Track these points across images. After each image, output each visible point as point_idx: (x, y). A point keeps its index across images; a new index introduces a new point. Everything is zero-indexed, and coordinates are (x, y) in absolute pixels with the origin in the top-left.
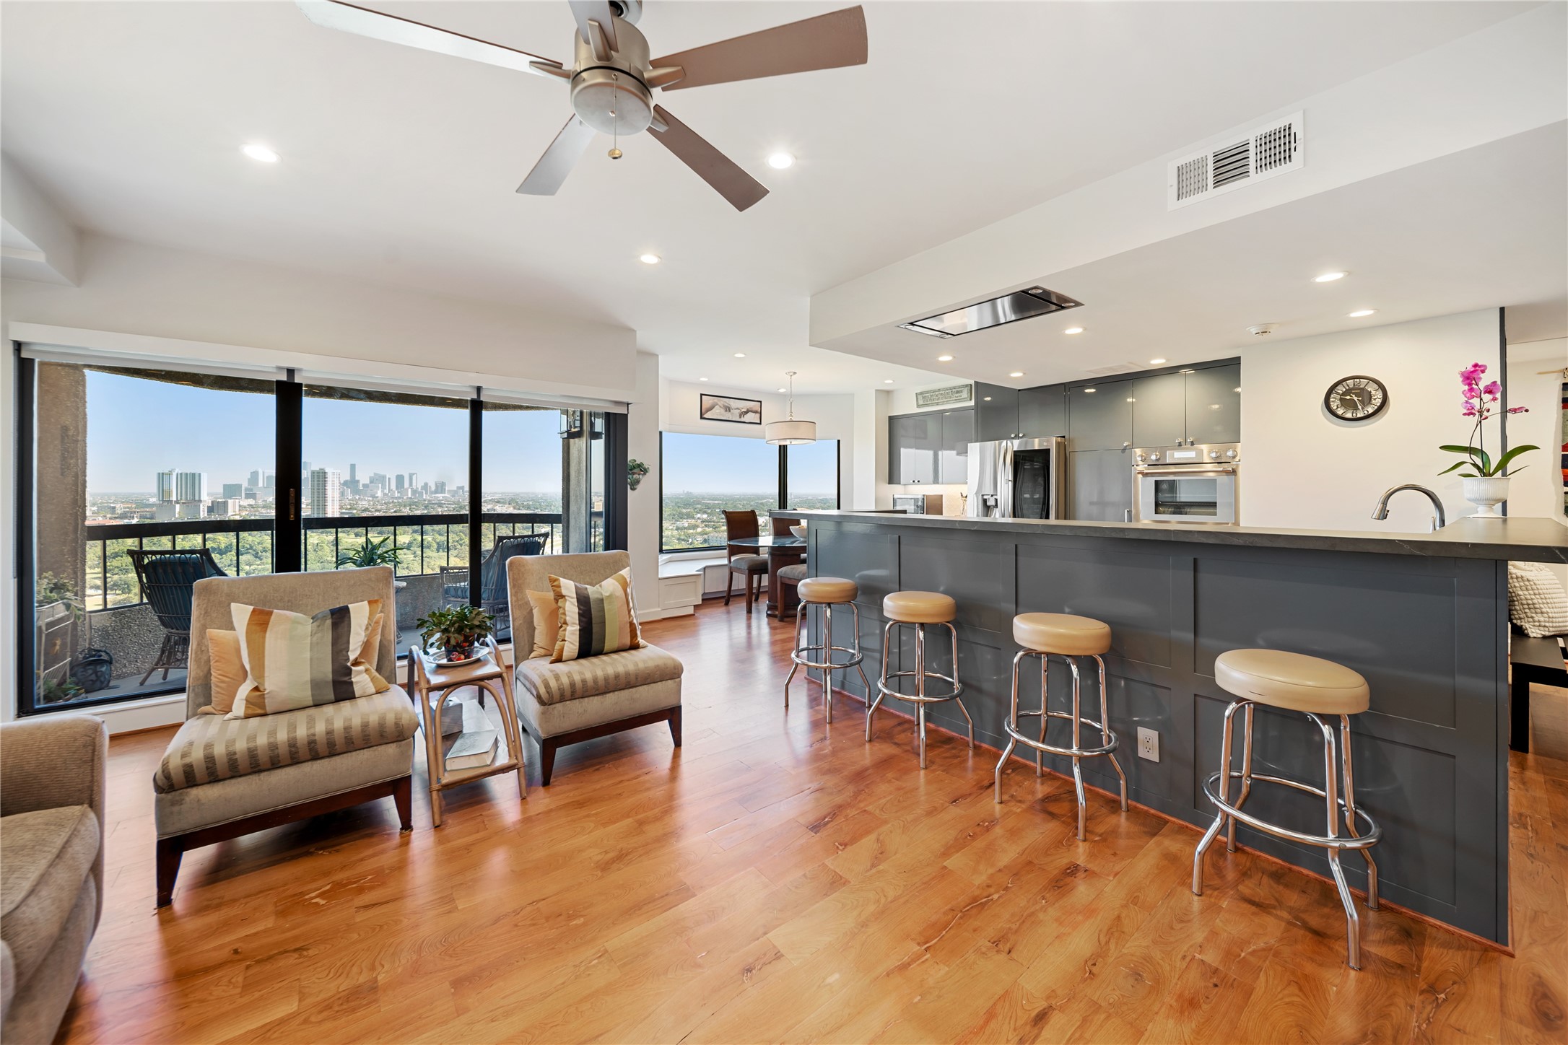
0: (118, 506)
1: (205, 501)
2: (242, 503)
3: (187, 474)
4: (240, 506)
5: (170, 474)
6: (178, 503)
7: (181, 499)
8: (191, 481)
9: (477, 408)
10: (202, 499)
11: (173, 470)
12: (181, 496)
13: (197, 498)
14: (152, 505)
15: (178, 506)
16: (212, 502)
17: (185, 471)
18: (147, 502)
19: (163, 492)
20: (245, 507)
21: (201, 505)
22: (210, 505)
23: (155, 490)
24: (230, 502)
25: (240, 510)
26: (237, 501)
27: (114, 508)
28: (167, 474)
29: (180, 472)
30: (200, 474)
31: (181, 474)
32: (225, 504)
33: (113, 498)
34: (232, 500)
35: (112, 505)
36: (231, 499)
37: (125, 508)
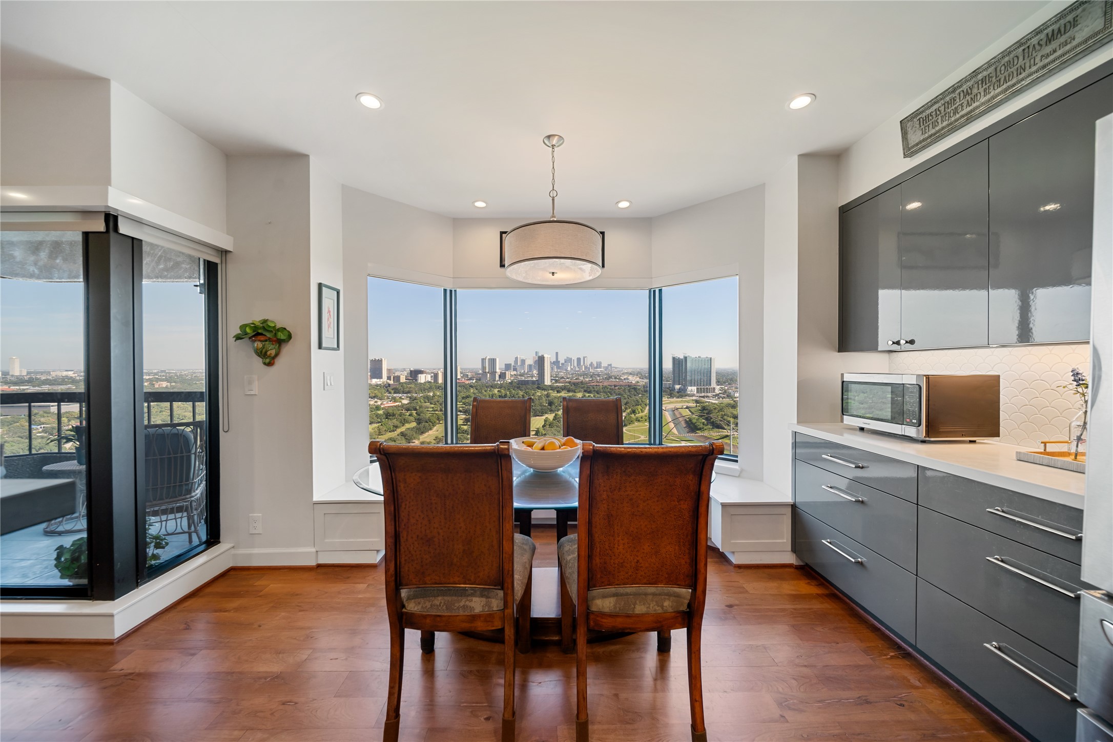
1: (498, 373)
2: (512, 374)
3: (491, 359)
8: (493, 362)
11: (486, 357)
12: (490, 371)
15: (489, 375)
16: (500, 373)
17: (491, 357)
19: (483, 368)
21: (497, 375)
22: (500, 375)
23: (480, 367)
24: (507, 373)
26: (510, 373)
28: (484, 359)
29: (489, 358)
30: (496, 359)
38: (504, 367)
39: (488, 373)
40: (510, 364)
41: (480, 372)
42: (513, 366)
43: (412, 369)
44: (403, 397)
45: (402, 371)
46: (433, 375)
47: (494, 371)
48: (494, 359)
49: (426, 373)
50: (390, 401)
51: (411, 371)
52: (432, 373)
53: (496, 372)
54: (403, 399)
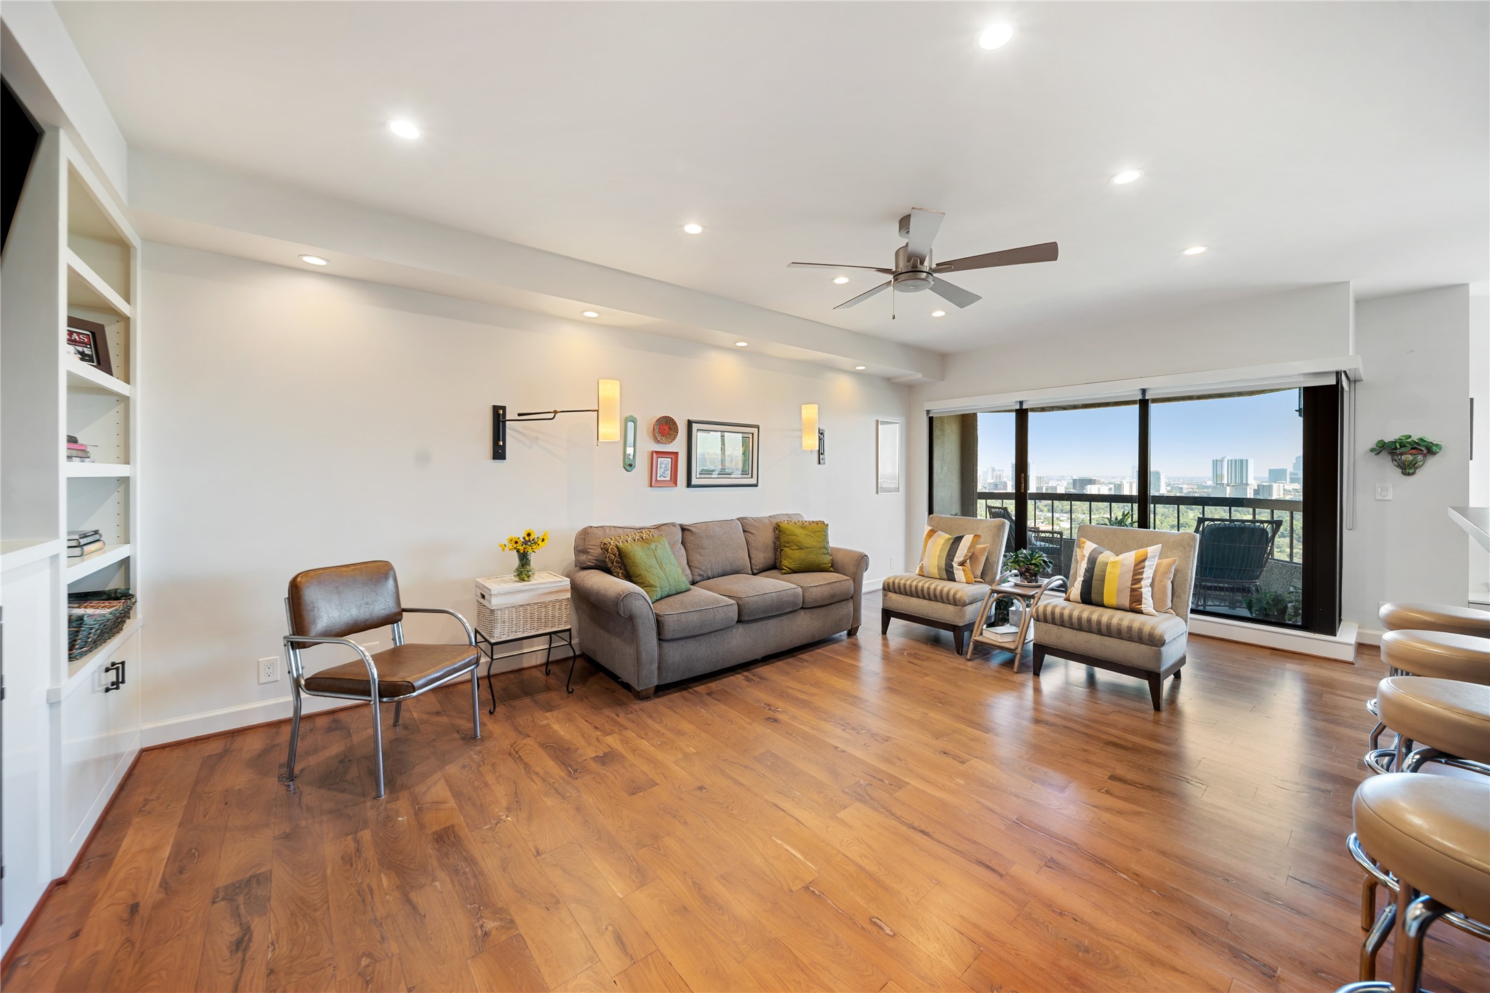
0: (1184, 487)
1: (1252, 484)
2: (1286, 487)
3: (1236, 460)
4: (1285, 490)
5: (1222, 461)
6: (1228, 486)
7: (1231, 482)
8: (1240, 466)
9: (1144, 405)
10: (1249, 483)
11: (1225, 457)
12: (1231, 480)
13: (1244, 482)
14: (1208, 487)
15: (1228, 488)
16: (1258, 486)
17: (1234, 458)
18: (1205, 485)
19: (1217, 476)
20: (1290, 491)
21: (1248, 488)
22: (1256, 488)
23: (1210, 475)
24: (1275, 486)
25: (1284, 494)
26: (1282, 485)
27: (1182, 488)
28: (1219, 461)
29: (1230, 459)
30: (1247, 460)
31: (1231, 460)
32: (1270, 487)
33: (1181, 481)
34: (1277, 484)
35: (1181, 486)
36: (1276, 482)
37: (1189, 488)
38: (1267, 475)
39: (1228, 485)
40: (1284, 471)
41: (1210, 483)
42: (1291, 474)
43: (1075, 478)
44: (1061, 518)
45: (1059, 480)
46: (1112, 486)
47: (1242, 483)
48: (1242, 461)
49: (1100, 483)
50: (1043, 523)
51: (1075, 481)
52: (1110, 483)
53: (1247, 484)
54: (1062, 521)
